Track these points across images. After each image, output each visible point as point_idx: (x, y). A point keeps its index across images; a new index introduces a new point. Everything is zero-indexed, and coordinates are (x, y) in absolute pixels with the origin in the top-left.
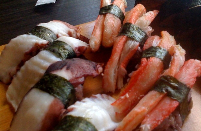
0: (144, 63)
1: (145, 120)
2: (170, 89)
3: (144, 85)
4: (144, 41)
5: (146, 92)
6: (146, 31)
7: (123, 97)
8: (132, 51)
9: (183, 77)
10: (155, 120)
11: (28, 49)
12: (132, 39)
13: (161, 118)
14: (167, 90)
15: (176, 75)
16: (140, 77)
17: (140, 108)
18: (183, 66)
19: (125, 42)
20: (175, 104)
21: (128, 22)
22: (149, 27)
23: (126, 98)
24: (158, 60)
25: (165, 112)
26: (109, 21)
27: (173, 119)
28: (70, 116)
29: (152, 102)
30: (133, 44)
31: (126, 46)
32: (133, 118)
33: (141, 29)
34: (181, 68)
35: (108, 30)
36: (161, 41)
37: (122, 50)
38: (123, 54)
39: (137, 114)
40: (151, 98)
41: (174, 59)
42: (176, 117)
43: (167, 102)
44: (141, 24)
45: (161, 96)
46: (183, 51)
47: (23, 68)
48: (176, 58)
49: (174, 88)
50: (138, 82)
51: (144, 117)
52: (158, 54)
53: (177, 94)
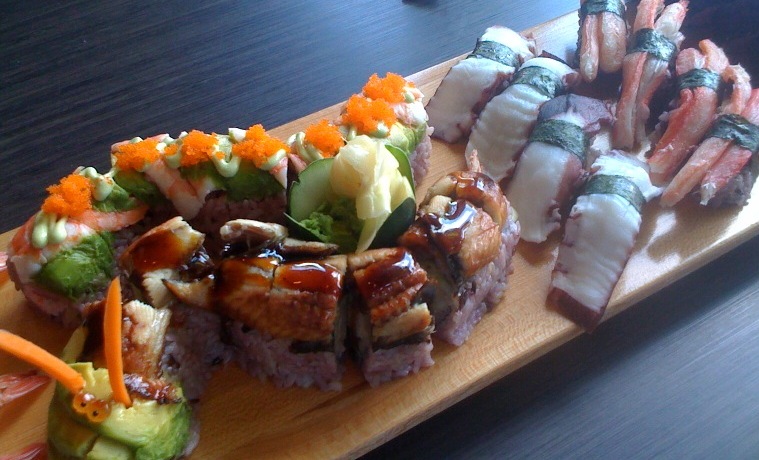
0: (689, 98)
1: (706, 178)
2: (737, 134)
3: (695, 131)
4: (674, 59)
5: (700, 141)
6: (676, 42)
7: (664, 150)
8: (658, 78)
9: (754, 115)
10: (721, 176)
11: (488, 82)
12: (657, 57)
13: (729, 174)
14: (734, 136)
15: (743, 112)
16: (687, 119)
17: (697, 162)
18: (751, 98)
19: (646, 62)
20: (748, 154)
21: (646, 27)
22: (680, 34)
23: (669, 151)
24: (711, 91)
25: (734, 166)
26: (609, 26)
27: (741, 178)
28: (602, 175)
29: (714, 153)
30: (660, 66)
31: (647, 69)
32: (692, 175)
33: (667, 39)
34: (748, 102)
35: (611, 42)
36: (707, 59)
37: (642, 76)
38: (642, 84)
39: (696, 169)
40: (712, 147)
41: (737, 89)
42: (744, 175)
43: (735, 152)
44: (667, 29)
45: (727, 144)
46: (747, 76)
47: (484, 114)
48: (740, 87)
49: (743, 132)
50: (685, 126)
51: (704, 175)
52: (708, 81)
53: (749, 141)
